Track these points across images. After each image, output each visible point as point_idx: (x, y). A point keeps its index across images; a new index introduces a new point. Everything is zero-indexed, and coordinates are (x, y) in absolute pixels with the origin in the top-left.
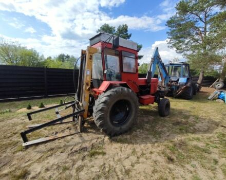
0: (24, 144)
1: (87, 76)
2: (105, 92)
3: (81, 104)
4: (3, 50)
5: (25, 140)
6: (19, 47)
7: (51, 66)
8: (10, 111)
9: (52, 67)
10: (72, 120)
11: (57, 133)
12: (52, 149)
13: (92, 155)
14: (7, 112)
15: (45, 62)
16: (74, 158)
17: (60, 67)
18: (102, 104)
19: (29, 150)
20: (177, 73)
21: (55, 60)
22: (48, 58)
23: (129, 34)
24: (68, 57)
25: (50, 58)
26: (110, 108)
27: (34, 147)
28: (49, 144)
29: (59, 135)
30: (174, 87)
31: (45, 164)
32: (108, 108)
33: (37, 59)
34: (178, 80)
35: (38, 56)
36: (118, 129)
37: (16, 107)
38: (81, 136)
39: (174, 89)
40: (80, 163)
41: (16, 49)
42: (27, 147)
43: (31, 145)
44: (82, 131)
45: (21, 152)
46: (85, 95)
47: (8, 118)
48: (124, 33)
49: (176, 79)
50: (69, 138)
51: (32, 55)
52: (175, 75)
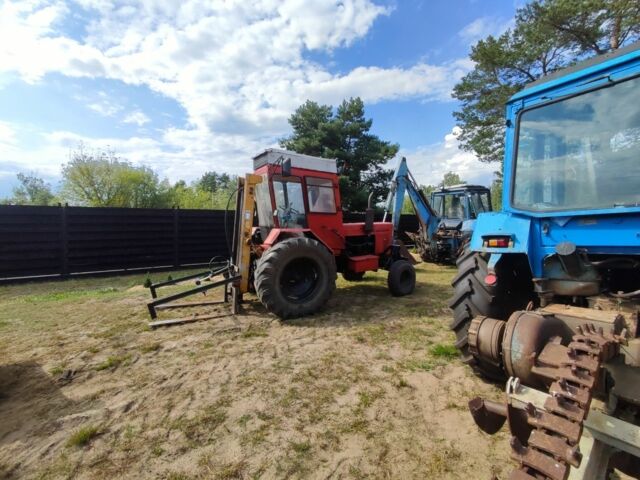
0: (151, 324)
1: (245, 221)
2: (272, 245)
3: (236, 269)
4: (82, 173)
5: (154, 316)
6: (116, 162)
7: (186, 204)
8: (115, 290)
9: (186, 207)
10: (223, 300)
11: (197, 315)
12: (190, 330)
13: (247, 336)
14: (110, 291)
15: (171, 193)
16: (221, 337)
17: (206, 206)
18: (266, 264)
19: (159, 330)
20: (460, 210)
21: (194, 190)
22: (177, 186)
23: (367, 120)
24: (225, 178)
25: (183, 183)
26: (281, 270)
27: (164, 328)
28: (186, 326)
29: (199, 317)
30: (452, 242)
31: (182, 341)
32: (277, 270)
33: (153, 190)
34: (460, 226)
35: (156, 181)
36: (295, 307)
37: (125, 284)
38: (236, 319)
39: (453, 246)
40: (229, 342)
41: (108, 169)
42: (155, 328)
43: (160, 326)
44: (237, 313)
45: (147, 333)
46: (244, 253)
47: (115, 299)
48: (355, 119)
49: (455, 224)
50: (216, 320)
51: (142, 180)
52: (455, 214)
